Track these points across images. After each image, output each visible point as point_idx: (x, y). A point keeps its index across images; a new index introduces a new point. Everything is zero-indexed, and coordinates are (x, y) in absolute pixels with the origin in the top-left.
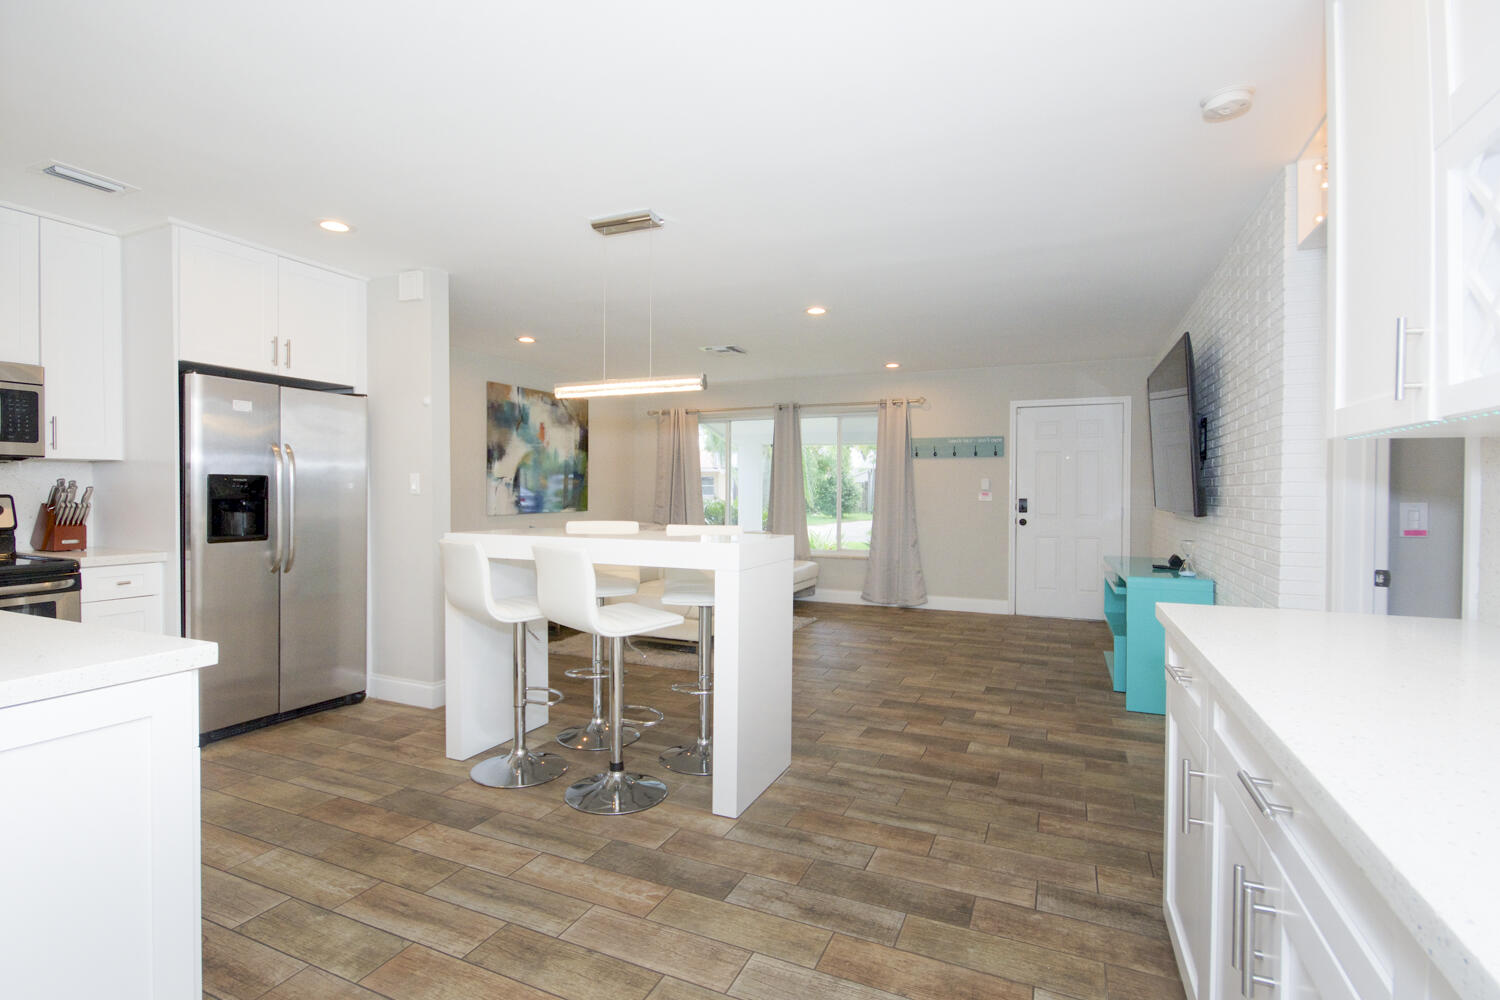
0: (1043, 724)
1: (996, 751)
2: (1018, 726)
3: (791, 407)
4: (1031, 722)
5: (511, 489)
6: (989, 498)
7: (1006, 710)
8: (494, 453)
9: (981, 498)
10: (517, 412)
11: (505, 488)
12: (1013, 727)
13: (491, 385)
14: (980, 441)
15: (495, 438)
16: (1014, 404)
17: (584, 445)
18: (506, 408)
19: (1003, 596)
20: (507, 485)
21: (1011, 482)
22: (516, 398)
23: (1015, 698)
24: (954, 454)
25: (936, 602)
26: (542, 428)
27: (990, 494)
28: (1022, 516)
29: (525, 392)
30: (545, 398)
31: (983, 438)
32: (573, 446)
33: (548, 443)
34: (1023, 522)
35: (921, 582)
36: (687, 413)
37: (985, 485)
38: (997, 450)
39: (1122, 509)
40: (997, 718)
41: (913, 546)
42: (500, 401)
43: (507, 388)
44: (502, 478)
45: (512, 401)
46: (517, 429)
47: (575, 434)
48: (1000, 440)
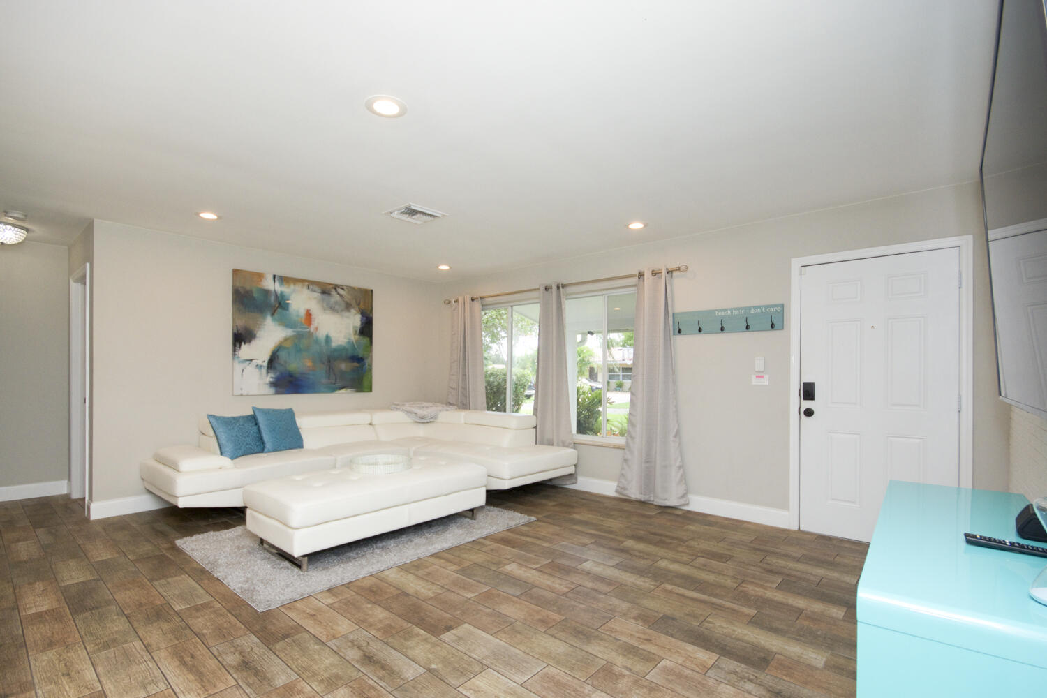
3: (554, 288)
5: (264, 371)
6: (765, 381)
8: (241, 338)
9: (755, 381)
10: (273, 299)
11: (256, 370)
13: (235, 272)
14: (753, 311)
15: (241, 323)
16: (796, 263)
17: (366, 329)
18: (255, 295)
19: (784, 505)
20: (259, 367)
21: (794, 360)
22: (269, 285)
24: (722, 329)
25: (699, 504)
26: (309, 315)
27: (766, 377)
28: (807, 404)
29: (284, 280)
30: (311, 287)
31: (756, 307)
32: (352, 331)
33: (317, 329)
34: (809, 413)
35: (684, 479)
36: (473, 300)
37: (759, 365)
38: (774, 321)
39: (960, 397)
41: (675, 436)
42: (248, 288)
43: (260, 276)
44: (251, 360)
45: (266, 288)
46: (273, 314)
47: (355, 320)
48: (779, 309)
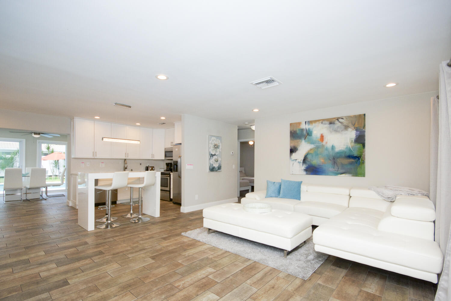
0: (17, 276)
1: (33, 255)
2: (30, 269)
4: (23, 274)
5: (301, 164)
7: (43, 274)
10: (305, 132)
11: (298, 164)
12: (32, 267)
13: (291, 124)
20: (299, 162)
22: (303, 126)
23: (43, 286)
26: (322, 137)
29: (310, 122)
30: (323, 122)
32: (349, 141)
33: (326, 143)
40: (44, 268)
43: (300, 124)
44: (296, 160)
45: (302, 128)
46: (305, 139)
47: (352, 134)
